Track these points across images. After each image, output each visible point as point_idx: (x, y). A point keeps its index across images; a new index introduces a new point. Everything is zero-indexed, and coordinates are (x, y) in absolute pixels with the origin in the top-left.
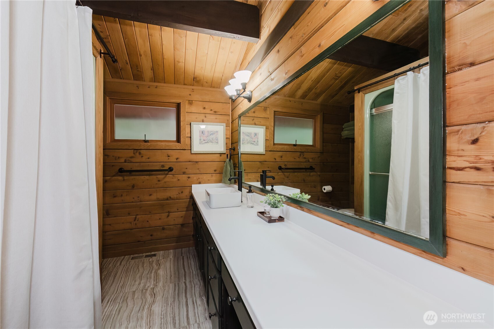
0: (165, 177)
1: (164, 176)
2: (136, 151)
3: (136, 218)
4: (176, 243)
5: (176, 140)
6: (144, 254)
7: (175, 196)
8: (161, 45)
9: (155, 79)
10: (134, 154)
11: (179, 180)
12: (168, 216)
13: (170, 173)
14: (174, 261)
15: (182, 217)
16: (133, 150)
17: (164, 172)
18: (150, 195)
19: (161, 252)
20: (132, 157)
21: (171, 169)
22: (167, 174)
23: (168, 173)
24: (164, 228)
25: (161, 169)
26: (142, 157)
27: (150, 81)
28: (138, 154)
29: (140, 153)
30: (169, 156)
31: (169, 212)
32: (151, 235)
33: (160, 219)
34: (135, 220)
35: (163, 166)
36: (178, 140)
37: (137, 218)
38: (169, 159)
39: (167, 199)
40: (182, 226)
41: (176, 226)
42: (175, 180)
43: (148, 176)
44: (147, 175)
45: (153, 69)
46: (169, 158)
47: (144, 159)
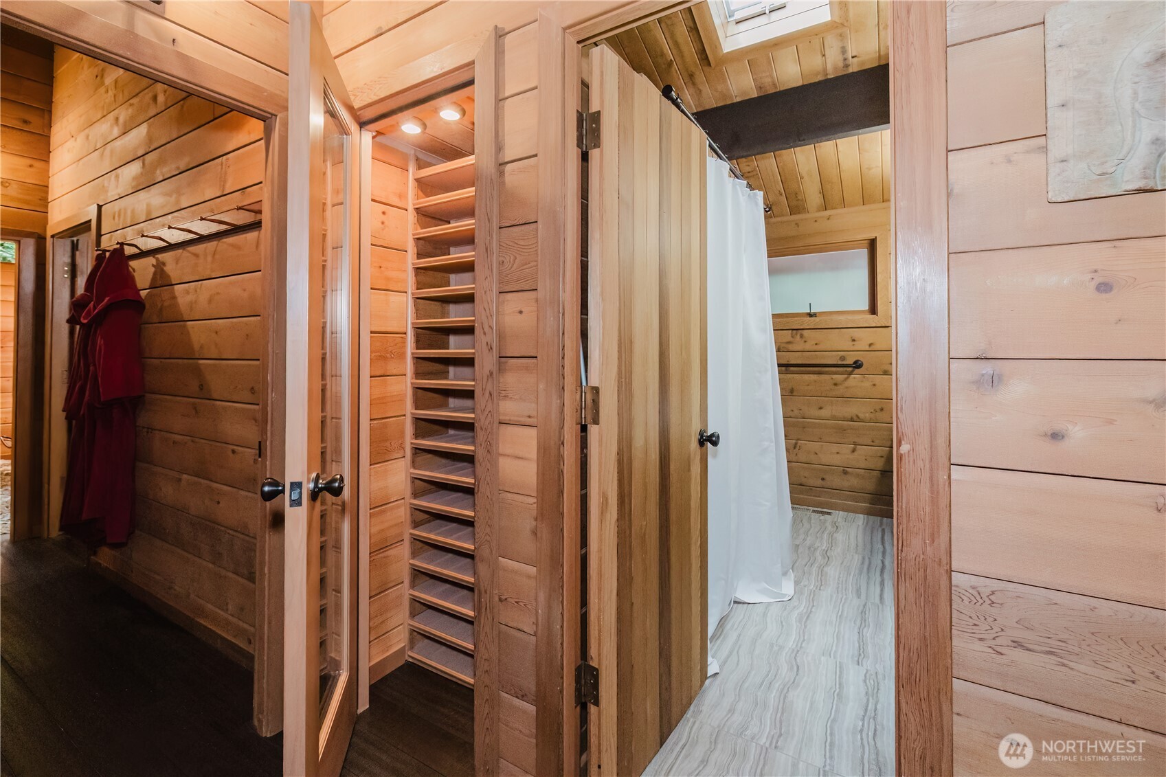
0: (846, 379)
1: (846, 376)
2: (795, 332)
3: (796, 444)
4: (870, 504)
5: (867, 308)
6: (812, 509)
7: (867, 415)
8: (835, 154)
9: (826, 206)
10: (793, 337)
11: (874, 385)
12: (854, 451)
13: (857, 371)
14: (865, 529)
15: (882, 457)
16: (790, 331)
17: (845, 369)
18: (821, 408)
19: (841, 512)
20: (789, 343)
21: (857, 365)
22: (851, 373)
23: (853, 371)
24: (846, 471)
25: (840, 363)
26: (805, 342)
27: (819, 210)
28: (799, 335)
29: (802, 336)
30: (854, 340)
31: (855, 444)
32: (823, 479)
33: (838, 453)
34: (795, 448)
35: (843, 358)
36: (873, 310)
37: (798, 445)
38: (853, 345)
39: (852, 420)
40: (881, 474)
41: (870, 473)
42: (867, 384)
43: (815, 375)
44: (814, 373)
45: (822, 192)
46: (854, 343)
47: (808, 346)
